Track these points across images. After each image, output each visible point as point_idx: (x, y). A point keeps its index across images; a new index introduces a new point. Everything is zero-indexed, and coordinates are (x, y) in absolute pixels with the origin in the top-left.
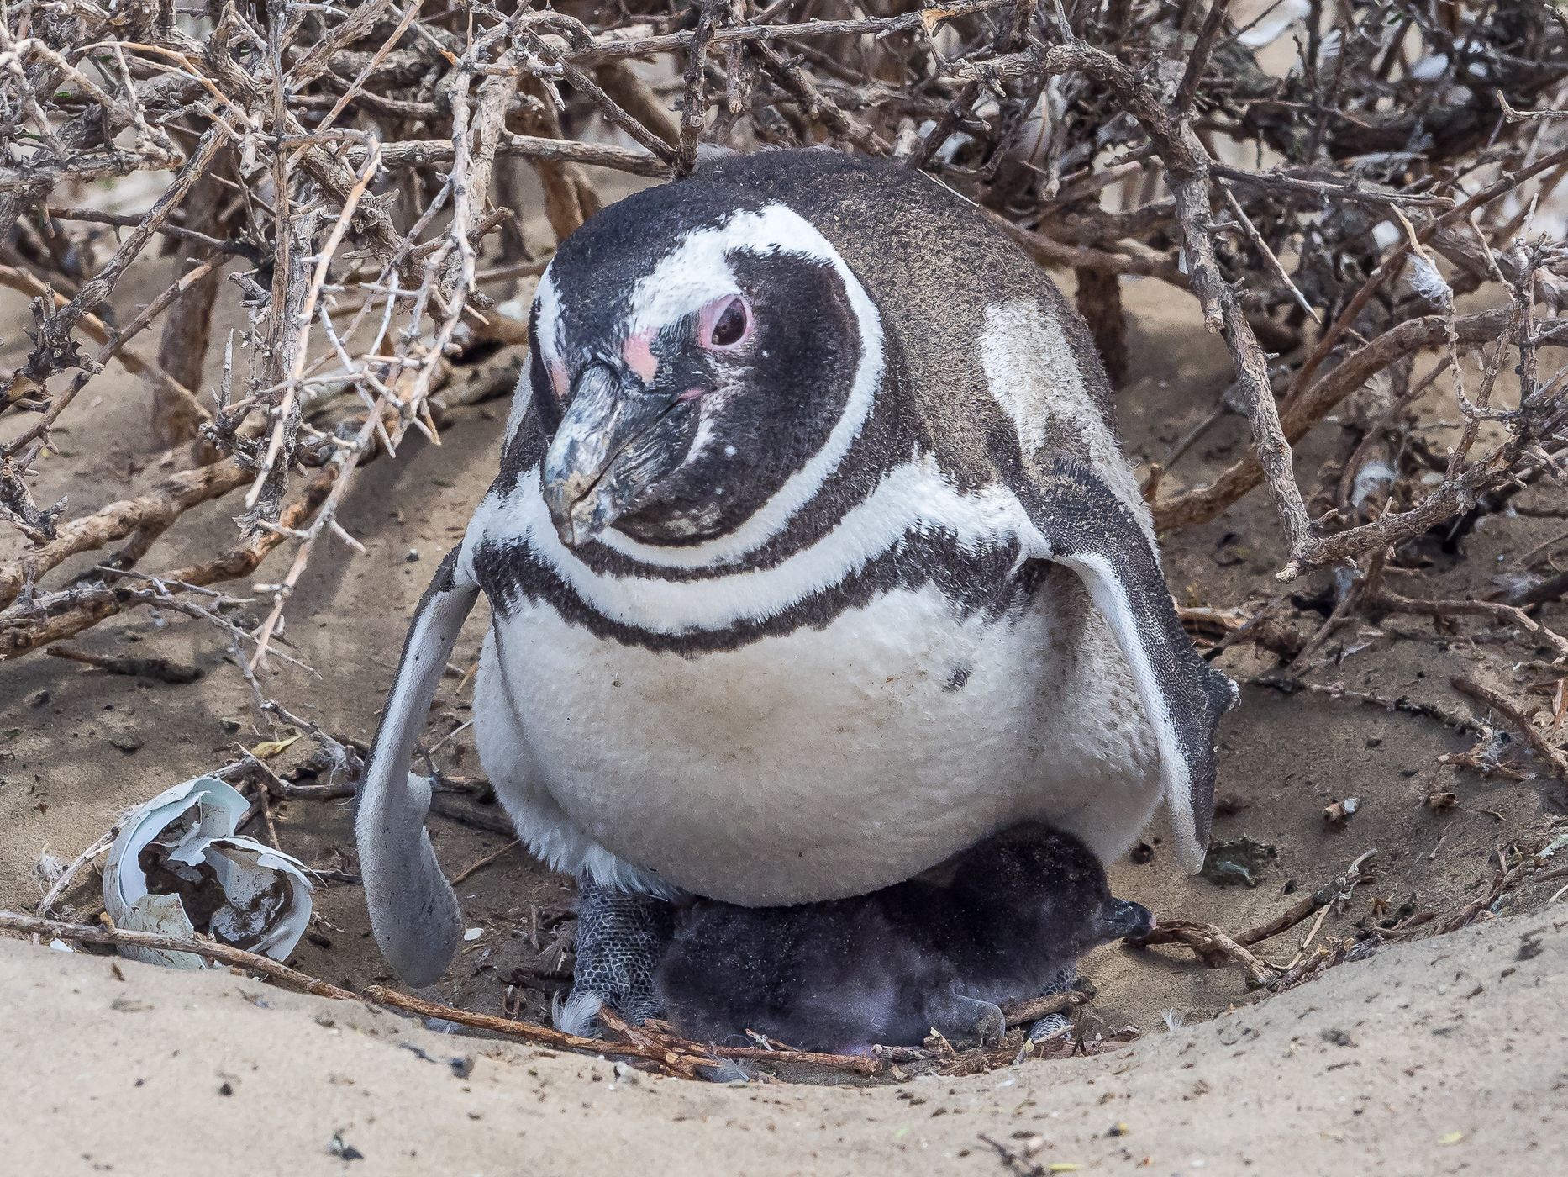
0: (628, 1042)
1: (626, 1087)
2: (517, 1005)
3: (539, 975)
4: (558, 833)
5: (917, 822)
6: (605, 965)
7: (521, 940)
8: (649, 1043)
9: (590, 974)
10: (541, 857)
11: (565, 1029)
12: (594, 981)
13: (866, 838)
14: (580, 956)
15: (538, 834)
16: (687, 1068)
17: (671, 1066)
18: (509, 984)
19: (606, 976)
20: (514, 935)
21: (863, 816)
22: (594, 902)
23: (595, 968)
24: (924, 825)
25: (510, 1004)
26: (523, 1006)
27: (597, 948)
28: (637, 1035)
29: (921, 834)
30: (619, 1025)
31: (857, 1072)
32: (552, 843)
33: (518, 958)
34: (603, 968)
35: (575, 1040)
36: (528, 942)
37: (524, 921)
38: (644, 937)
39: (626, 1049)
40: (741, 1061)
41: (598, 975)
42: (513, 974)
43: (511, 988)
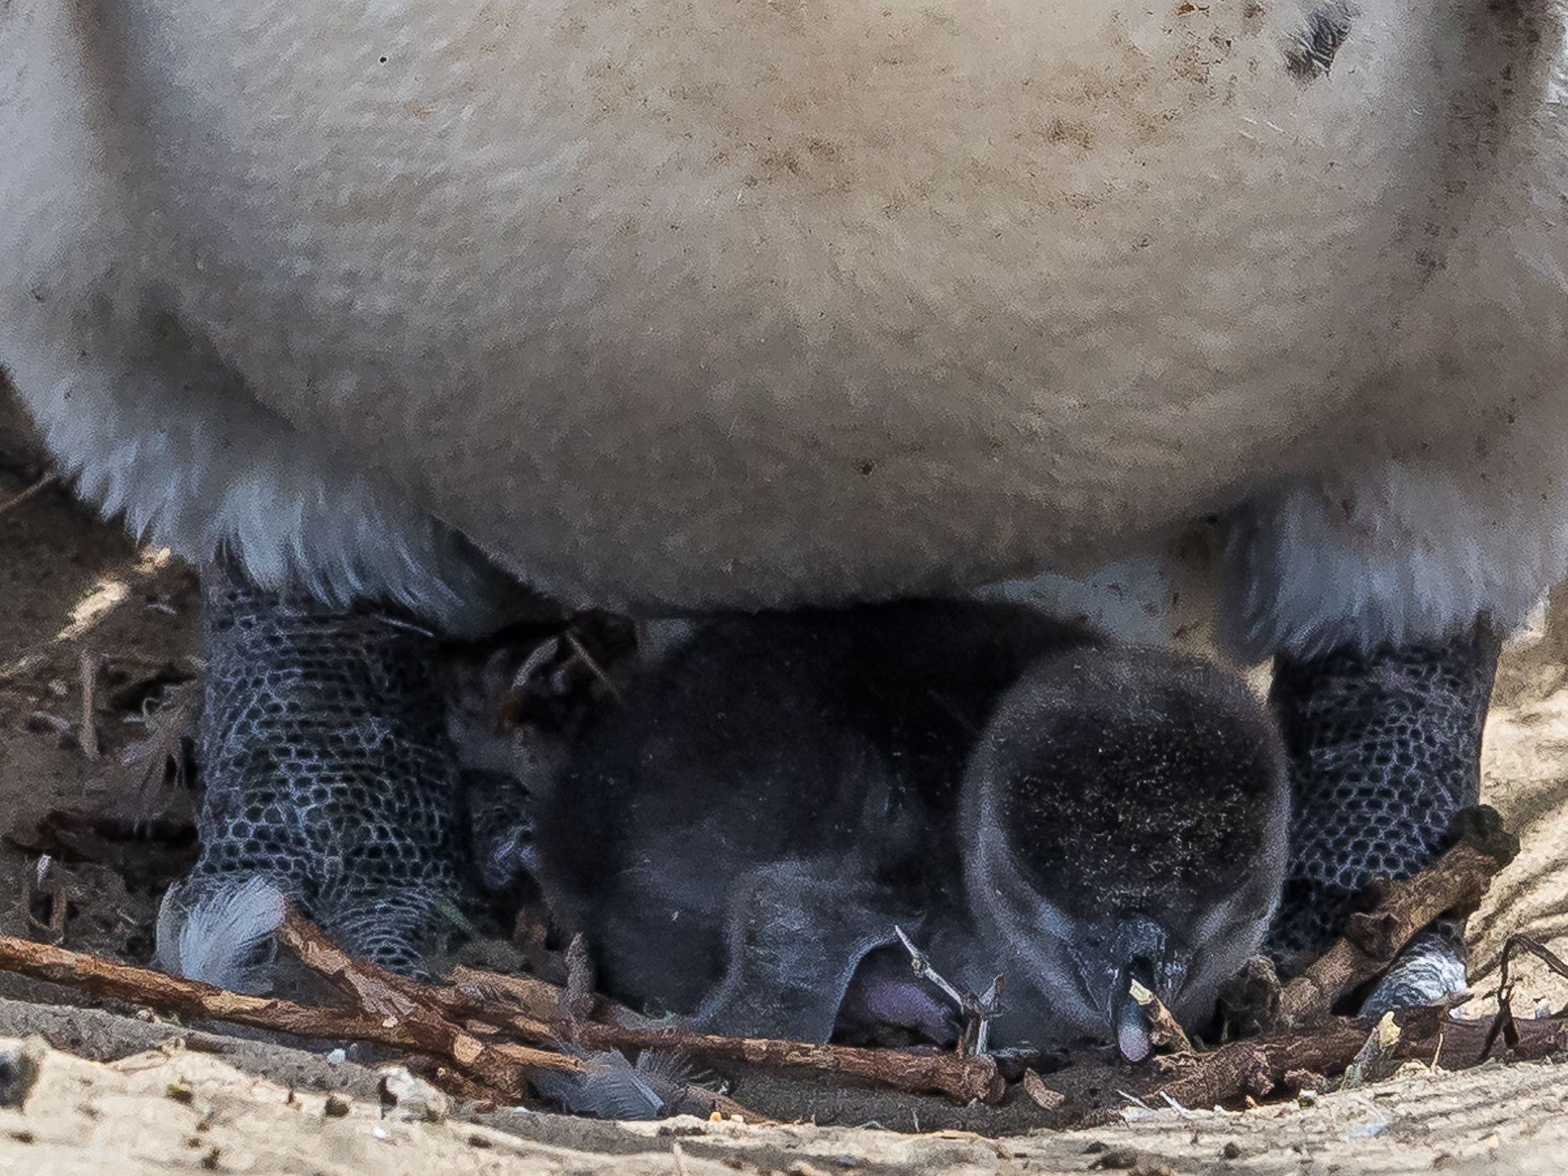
0: (352, 1005)
1: (416, 1129)
2: (60, 908)
3: (110, 831)
4: (159, 443)
5: (1150, 407)
6: (279, 806)
7: (55, 738)
8: (405, 1004)
9: (240, 830)
10: (109, 509)
11: (191, 970)
12: (252, 847)
13: (1032, 436)
14: (214, 780)
15: (105, 447)
16: (507, 1076)
17: (465, 1070)
18: (35, 854)
19: (282, 836)
20: (37, 727)
21: (1047, 378)
22: (247, 636)
23: (254, 815)
24: (1165, 418)
25: (43, 905)
26: (73, 911)
27: (258, 762)
28: (378, 987)
29: (1154, 438)
30: (330, 960)
31: (936, 1092)
32: (141, 472)
33: (50, 785)
34: (273, 816)
35: (226, 1001)
36: (70, 744)
37: (58, 687)
38: (374, 732)
39: (354, 1025)
40: (644, 1056)
41: (261, 834)
42: (42, 828)
43: (44, 862)
